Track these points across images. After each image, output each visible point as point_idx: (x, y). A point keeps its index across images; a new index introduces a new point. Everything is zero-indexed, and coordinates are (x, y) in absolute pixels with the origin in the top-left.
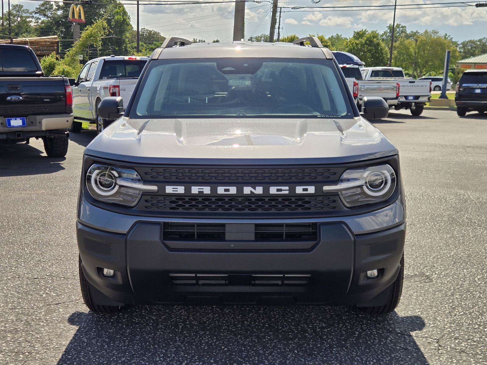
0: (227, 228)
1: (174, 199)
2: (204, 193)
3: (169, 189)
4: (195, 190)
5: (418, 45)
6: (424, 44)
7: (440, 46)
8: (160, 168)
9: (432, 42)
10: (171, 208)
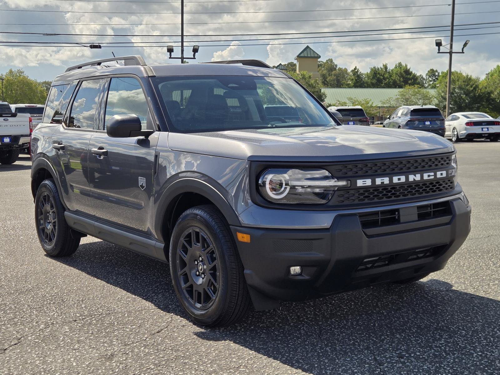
0: (401, 212)
1: (362, 191)
2: (385, 183)
3: (360, 183)
4: (378, 181)
5: (5, 85)
6: (12, 84)
7: (28, 86)
8: (349, 164)
9: (19, 82)
10: (359, 200)
